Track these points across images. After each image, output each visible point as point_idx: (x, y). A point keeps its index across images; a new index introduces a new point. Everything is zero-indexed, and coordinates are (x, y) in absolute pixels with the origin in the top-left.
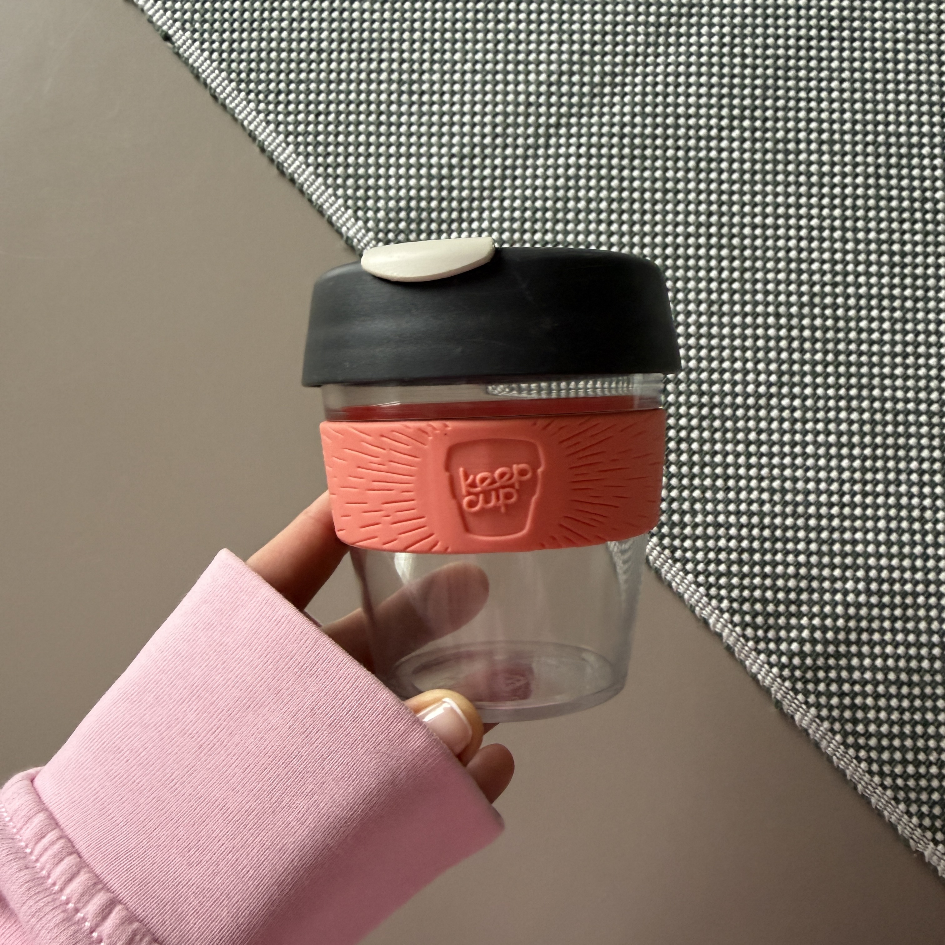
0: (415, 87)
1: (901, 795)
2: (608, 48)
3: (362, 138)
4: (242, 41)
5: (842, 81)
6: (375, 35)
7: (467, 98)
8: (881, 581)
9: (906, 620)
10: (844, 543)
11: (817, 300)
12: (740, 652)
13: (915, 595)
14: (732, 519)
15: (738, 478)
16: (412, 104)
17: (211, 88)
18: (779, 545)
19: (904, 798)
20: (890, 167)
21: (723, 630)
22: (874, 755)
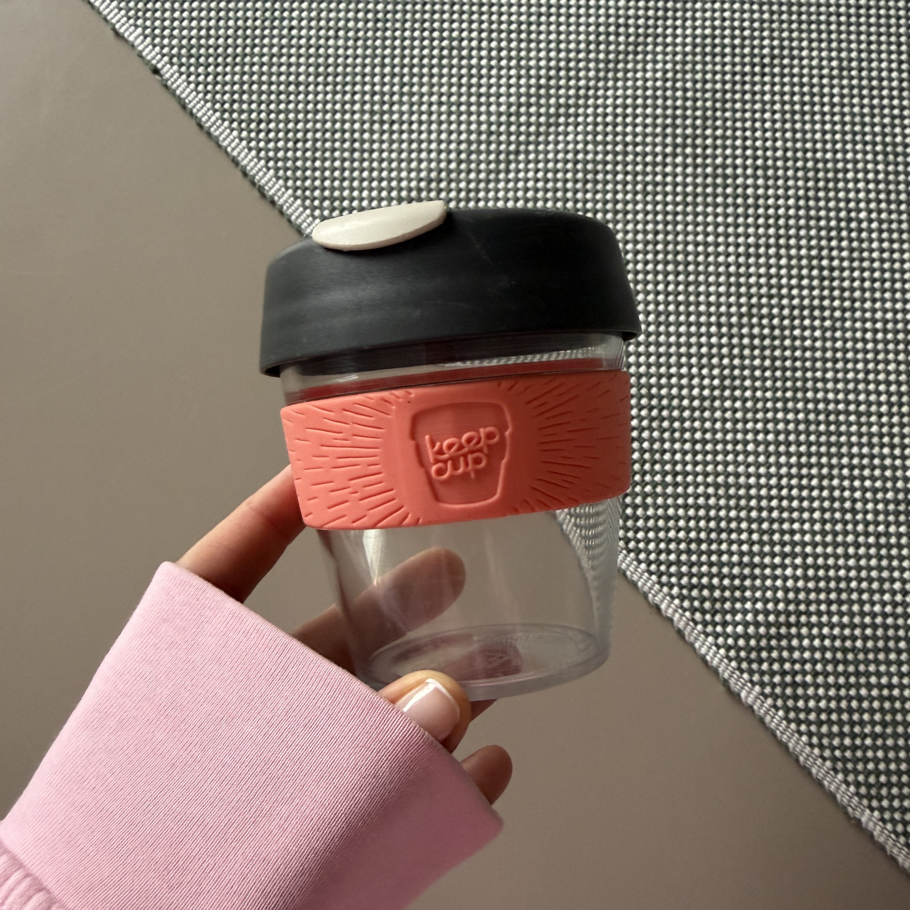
0: (386, 117)
1: (840, 765)
2: (562, 82)
3: (337, 164)
4: (225, 74)
5: (774, 112)
6: (349, 70)
7: (434, 127)
8: (817, 568)
9: (840, 603)
10: (783, 532)
11: (754, 311)
12: (690, 635)
13: (849, 580)
14: (681, 512)
15: (686, 474)
16: (383, 132)
17: (196, 117)
18: (724, 536)
19: (842, 769)
20: (818, 190)
21: (673, 615)
22: (813, 728)
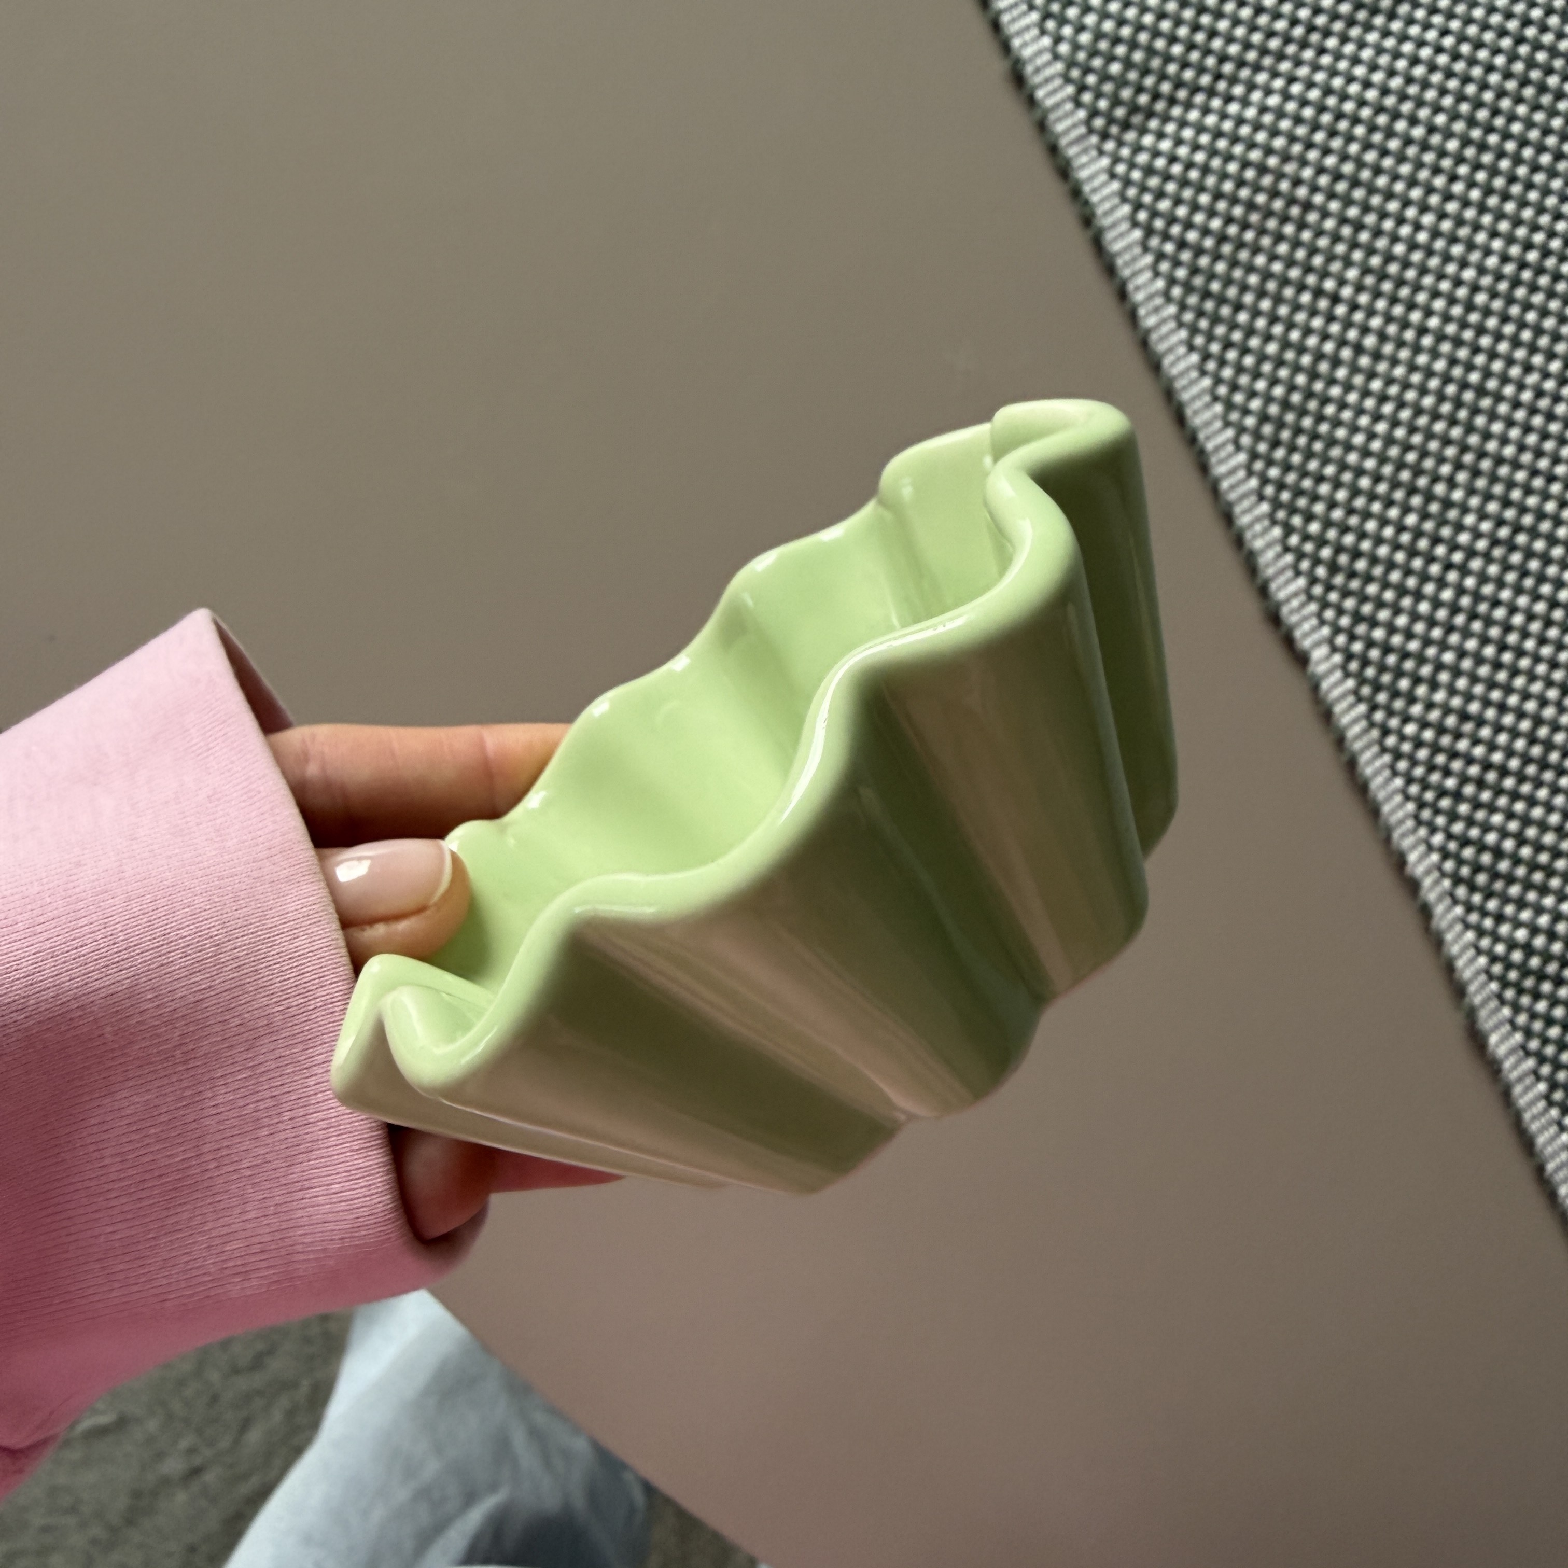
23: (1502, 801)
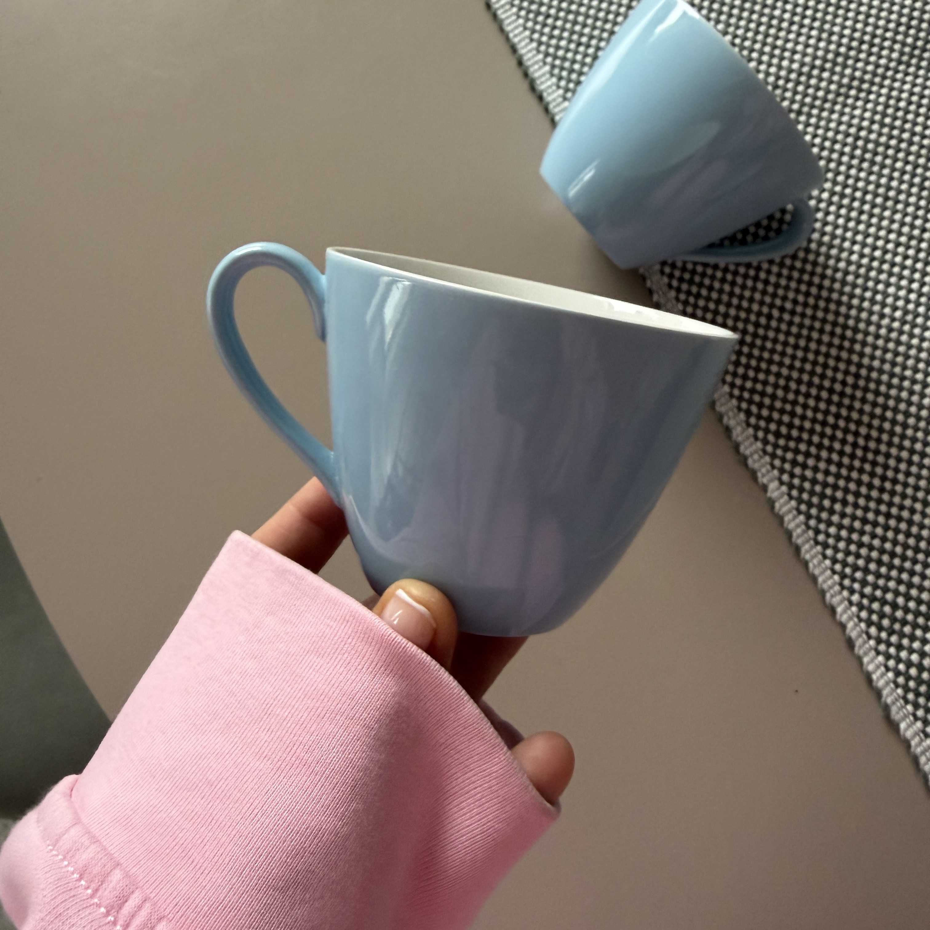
23: (894, 573)
